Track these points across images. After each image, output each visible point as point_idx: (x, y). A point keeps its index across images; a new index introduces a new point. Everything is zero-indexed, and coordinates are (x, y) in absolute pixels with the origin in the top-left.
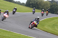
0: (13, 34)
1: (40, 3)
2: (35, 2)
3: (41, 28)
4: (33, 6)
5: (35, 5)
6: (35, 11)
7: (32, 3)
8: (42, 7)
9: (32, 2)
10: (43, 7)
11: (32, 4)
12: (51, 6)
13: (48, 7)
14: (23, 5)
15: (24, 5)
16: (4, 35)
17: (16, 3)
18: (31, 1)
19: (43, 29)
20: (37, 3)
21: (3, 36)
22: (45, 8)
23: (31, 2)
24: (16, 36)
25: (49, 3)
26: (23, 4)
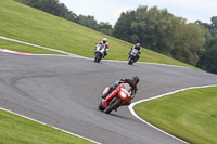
1: (168, 30)
3: (166, 122)
4: (141, 38)
5: (148, 34)
7: (139, 27)
8: (176, 44)
9: (138, 21)
10: (178, 47)
11: (140, 31)
12: (210, 44)
13: (198, 47)
14: (103, 32)
15: (110, 31)
18: (135, 20)
19: (171, 127)
20: (156, 27)
22: (187, 50)
23: (134, 24)
25: (201, 31)
26: (104, 28)
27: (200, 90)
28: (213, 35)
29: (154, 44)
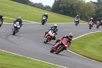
0: (30, 62)
1: (77, 6)
2: (69, 4)
4: (65, 11)
5: (68, 9)
6: (78, 21)
7: (64, 6)
9: (63, 4)
10: (82, 14)
11: (64, 8)
12: (97, 12)
13: (92, 14)
17: (34, 5)
18: (61, 3)
19: (82, 52)
20: (71, 6)
21: (12, 65)
22: (87, 15)
23: (61, 5)
25: (92, 6)
26: (47, 8)
27: (94, 34)
28: (99, 7)
29: (71, 14)
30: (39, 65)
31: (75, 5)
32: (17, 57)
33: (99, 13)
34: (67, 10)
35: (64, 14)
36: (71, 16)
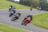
0: (9, 28)
4: (25, 4)
7: (24, 1)
8: (33, 4)
15: (18, 3)
16: (1, 29)
17: (11, 1)
20: (28, 1)
22: (35, 5)
24: (11, 29)
25: (38, 1)
27: (39, 14)
29: (28, 5)
30: (13, 29)
31: (30, 1)
32: (3, 25)
33: (41, 4)
34: (26, 3)
35: (25, 5)
36: (28, 6)
